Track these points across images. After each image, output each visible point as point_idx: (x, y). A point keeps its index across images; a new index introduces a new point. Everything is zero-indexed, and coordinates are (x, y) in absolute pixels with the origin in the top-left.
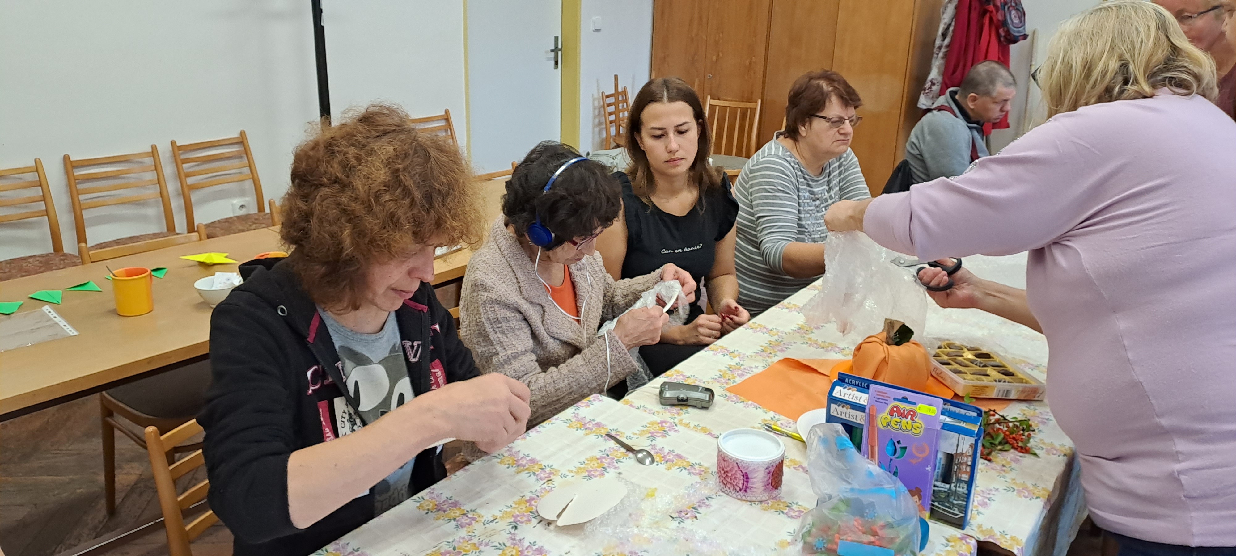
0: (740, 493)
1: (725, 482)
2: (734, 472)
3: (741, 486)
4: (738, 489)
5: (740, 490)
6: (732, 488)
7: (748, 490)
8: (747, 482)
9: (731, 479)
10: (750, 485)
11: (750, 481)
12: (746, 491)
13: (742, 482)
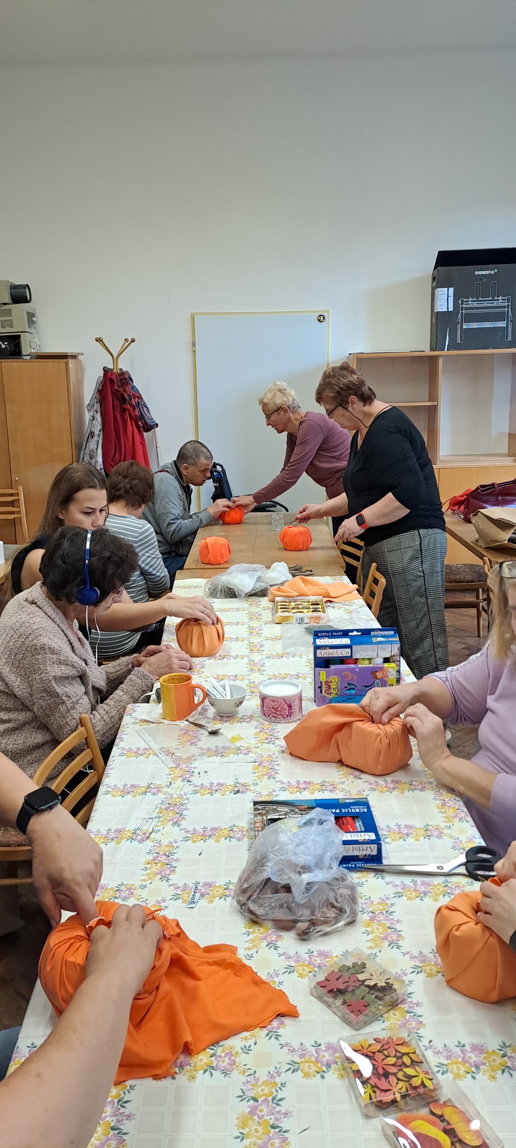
0: (287, 718)
1: (276, 716)
2: (282, 706)
3: (287, 714)
4: (285, 716)
5: (287, 716)
6: (281, 718)
7: (292, 715)
8: (291, 710)
9: (280, 712)
10: (292, 711)
11: (293, 708)
12: (290, 716)
13: (288, 710)
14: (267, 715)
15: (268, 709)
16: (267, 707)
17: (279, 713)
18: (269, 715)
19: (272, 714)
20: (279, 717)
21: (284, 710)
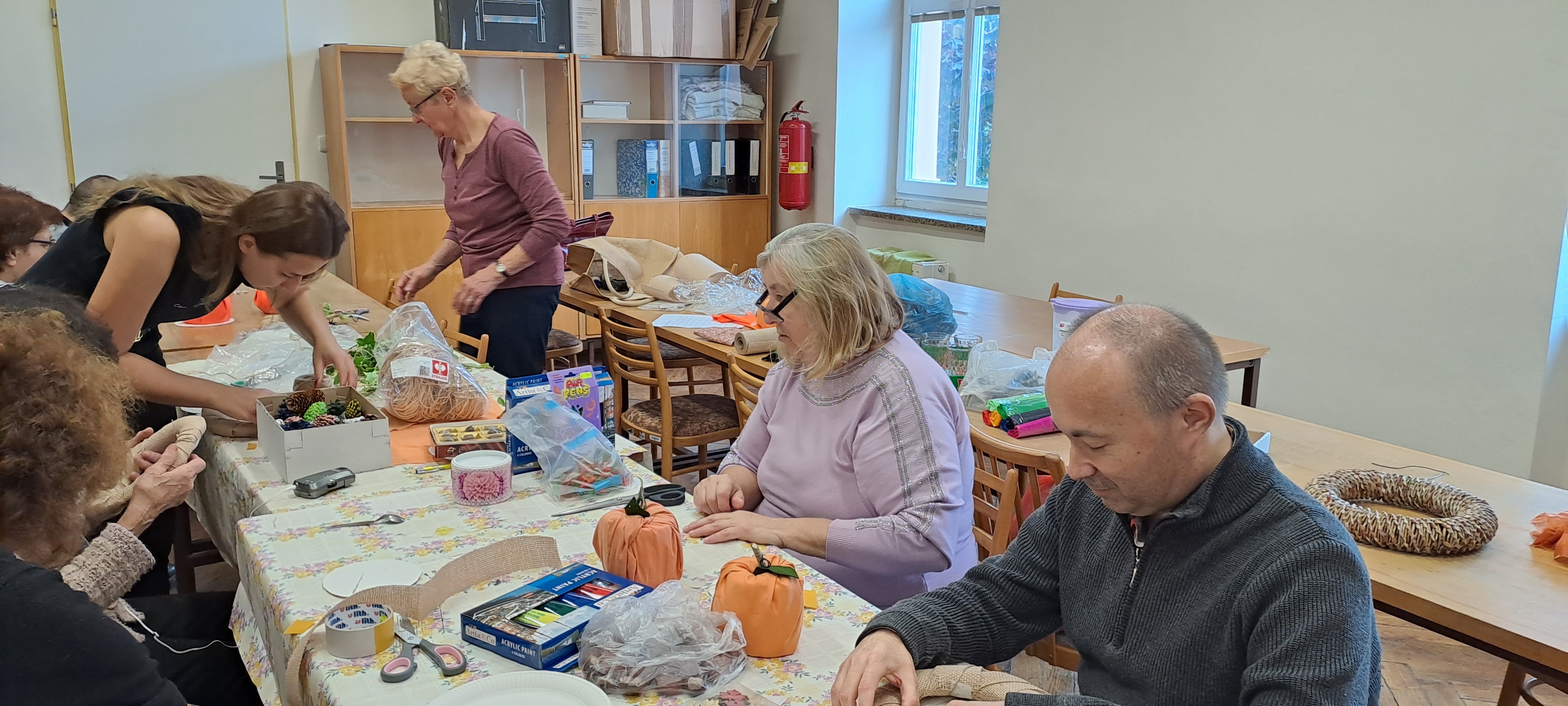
0: (499, 496)
1: (483, 496)
2: (492, 482)
3: (498, 491)
4: (496, 494)
5: (498, 494)
6: (491, 497)
8: (502, 485)
9: (489, 490)
10: (504, 486)
11: (505, 482)
12: (503, 491)
13: (499, 486)
14: (469, 498)
15: (470, 489)
16: (469, 486)
17: (487, 492)
18: (473, 497)
19: (478, 495)
20: (487, 497)
21: (493, 486)
